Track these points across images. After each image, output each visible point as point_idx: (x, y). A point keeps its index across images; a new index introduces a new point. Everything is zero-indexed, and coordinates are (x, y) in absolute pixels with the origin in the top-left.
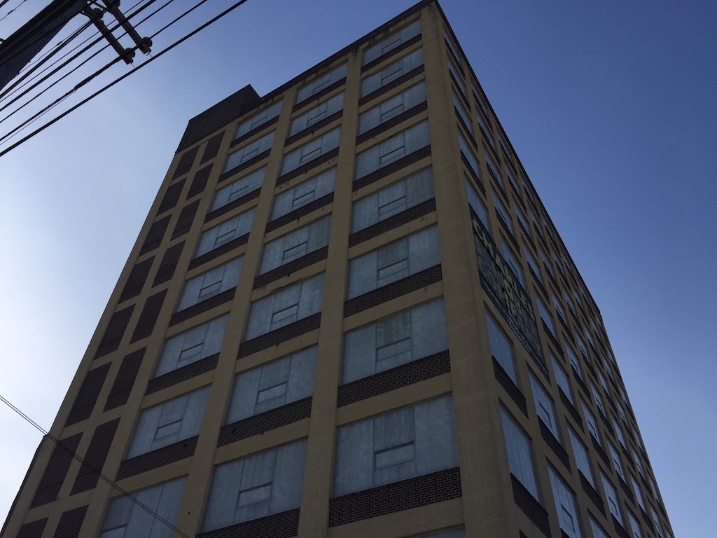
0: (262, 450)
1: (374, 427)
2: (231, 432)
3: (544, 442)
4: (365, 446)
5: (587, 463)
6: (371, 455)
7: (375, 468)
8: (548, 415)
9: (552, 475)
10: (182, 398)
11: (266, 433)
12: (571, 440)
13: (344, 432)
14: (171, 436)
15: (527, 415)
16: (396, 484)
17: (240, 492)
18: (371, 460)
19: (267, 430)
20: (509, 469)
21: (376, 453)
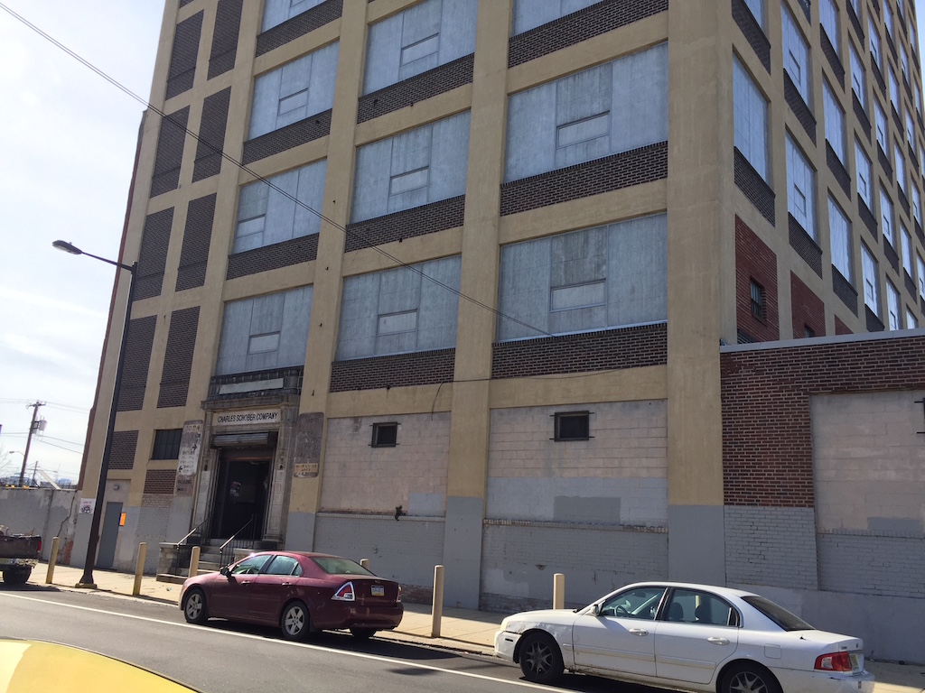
0: (413, 127)
1: (557, 92)
2: (372, 104)
3: (786, 106)
4: (545, 119)
5: (840, 133)
6: (553, 130)
7: (557, 147)
8: (799, 68)
9: (789, 147)
10: (303, 59)
11: (418, 105)
12: (825, 102)
13: (517, 100)
14: (299, 111)
15: (768, 69)
16: (584, 165)
17: (392, 178)
18: (553, 137)
19: (417, 101)
20: (733, 142)
21: (558, 127)
